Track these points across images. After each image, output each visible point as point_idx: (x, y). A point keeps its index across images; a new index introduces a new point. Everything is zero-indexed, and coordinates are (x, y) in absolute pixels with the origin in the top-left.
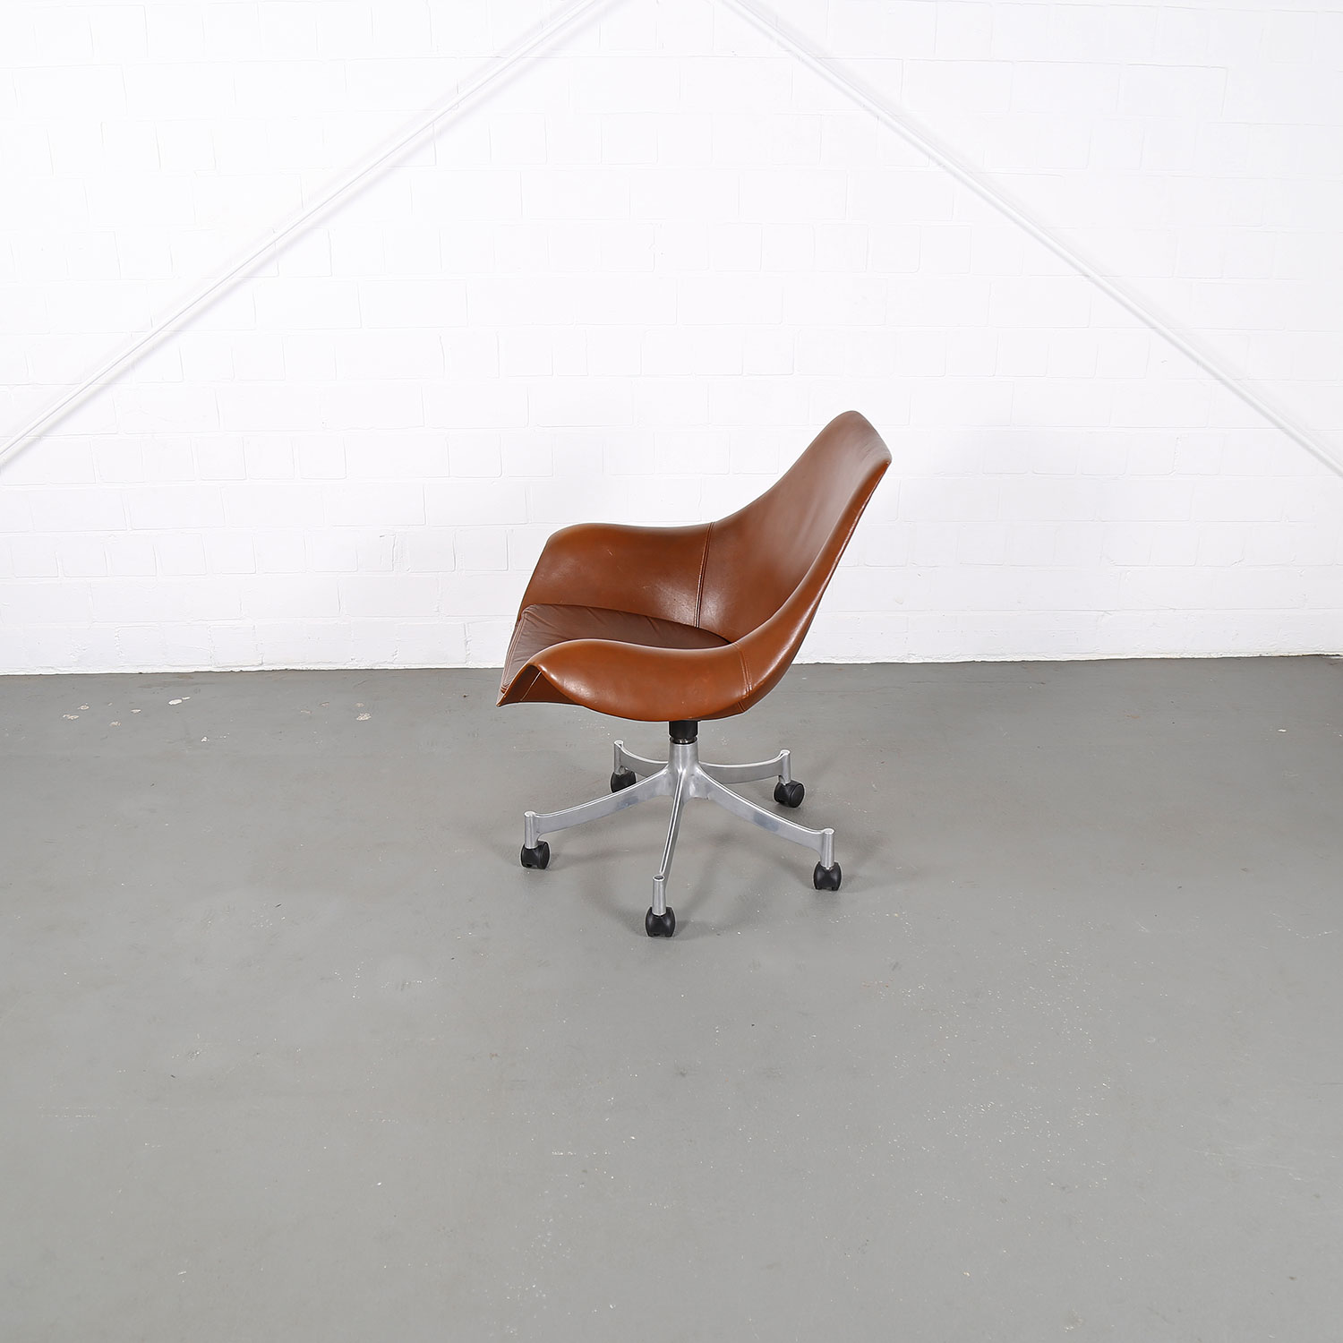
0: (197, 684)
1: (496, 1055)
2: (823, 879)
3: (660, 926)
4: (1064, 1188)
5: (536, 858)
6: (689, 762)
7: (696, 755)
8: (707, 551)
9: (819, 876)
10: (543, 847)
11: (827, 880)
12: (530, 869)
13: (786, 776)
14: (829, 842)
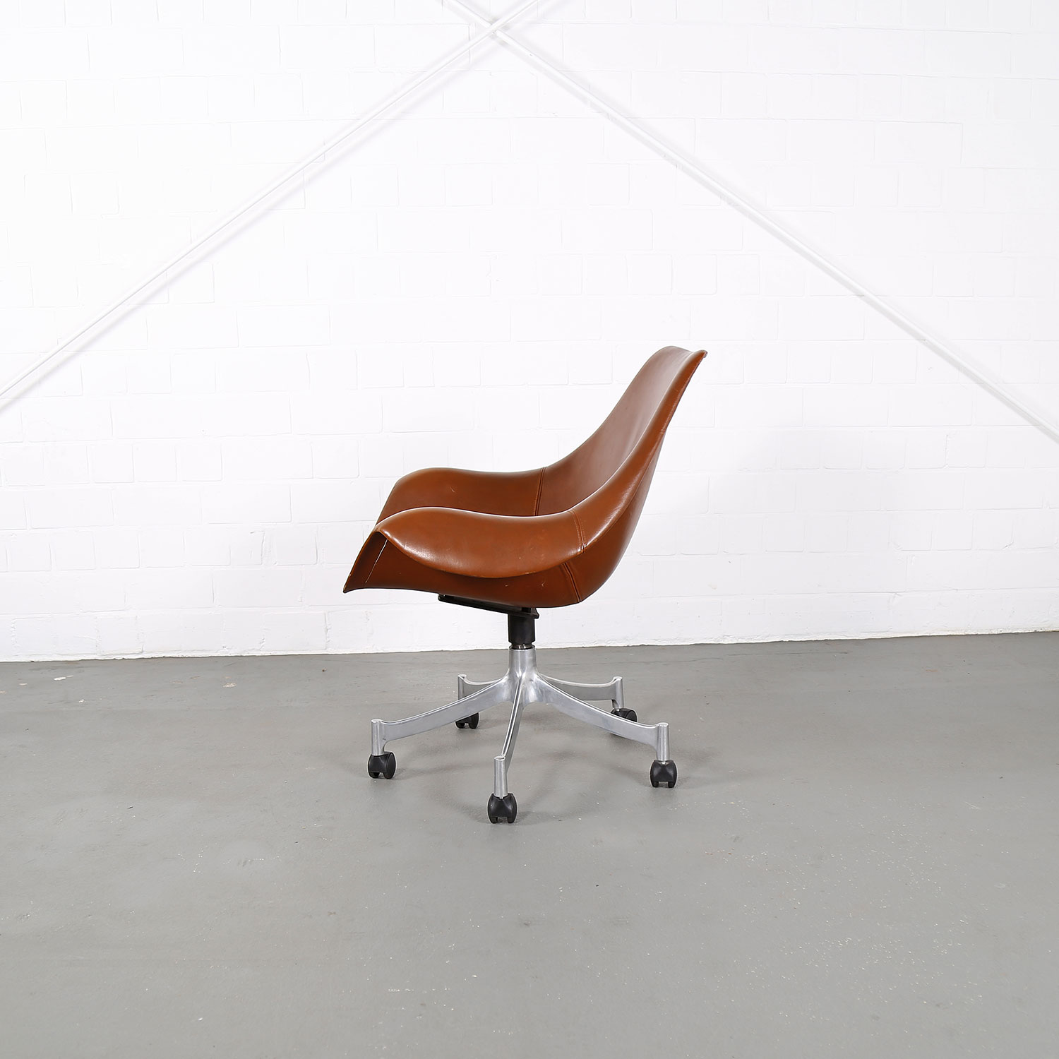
0: (82, 667)
1: (335, 913)
2: (660, 774)
3: (502, 811)
4: (938, 1005)
5: (382, 767)
6: (528, 667)
7: (534, 660)
8: (541, 488)
9: (656, 772)
10: (388, 757)
11: (663, 776)
12: (377, 779)
13: (619, 700)
14: (664, 734)
